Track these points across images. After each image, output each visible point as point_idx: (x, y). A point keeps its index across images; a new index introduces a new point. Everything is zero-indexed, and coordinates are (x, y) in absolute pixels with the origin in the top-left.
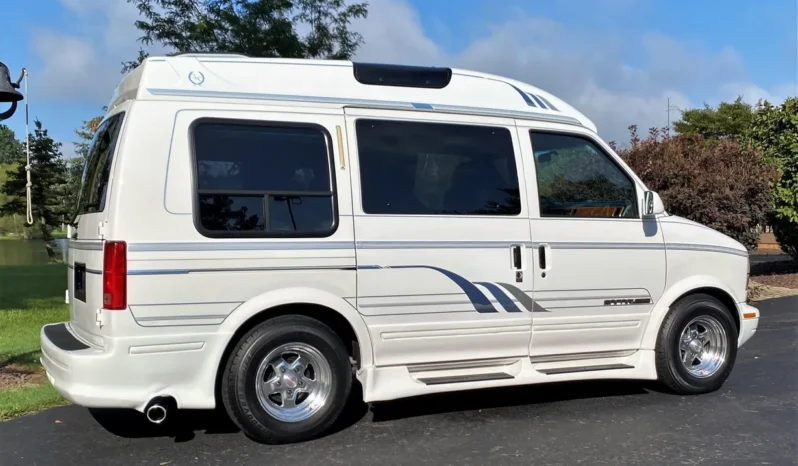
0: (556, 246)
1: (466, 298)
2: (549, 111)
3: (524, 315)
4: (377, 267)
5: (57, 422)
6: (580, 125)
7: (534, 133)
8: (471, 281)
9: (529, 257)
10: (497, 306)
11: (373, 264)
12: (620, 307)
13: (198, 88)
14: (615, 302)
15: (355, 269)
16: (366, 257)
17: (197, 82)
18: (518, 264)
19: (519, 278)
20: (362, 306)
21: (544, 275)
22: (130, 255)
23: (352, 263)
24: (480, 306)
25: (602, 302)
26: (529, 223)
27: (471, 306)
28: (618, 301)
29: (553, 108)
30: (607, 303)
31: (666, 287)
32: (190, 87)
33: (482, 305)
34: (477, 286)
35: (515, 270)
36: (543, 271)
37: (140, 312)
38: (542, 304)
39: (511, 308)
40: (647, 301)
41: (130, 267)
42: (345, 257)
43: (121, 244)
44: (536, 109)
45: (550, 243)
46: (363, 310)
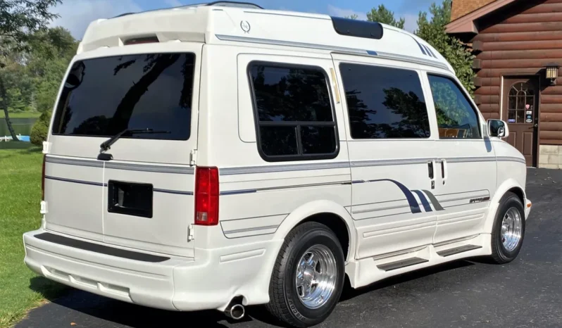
0: (451, 160)
1: (407, 202)
2: (432, 59)
3: (435, 214)
4: (362, 182)
5: (72, 324)
6: (447, 69)
7: (429, 75)
8: (410, 189)
9: (437, 168)
10: (422, 207)
11: (360, 179)
12: (477, 204)
13: (247, 35)
14: (474, 200)
15: (350, 183)
16: (357, 173)
17: (246, 30)
18: (431, 175)
19: (433, 187)
20: (354, 213)
21: (444, 183)
22: (221, 179)
23: (348, 179)
24: (414, 208)
25: (468, 201)
26: (434, 145)
27: (409, 209)
28: (477, 200)
29: (435, 57)
30: (471, 201)
31: (497, 186)
32: (242, 34)
34: (413, 193)
35: (430, 180)
36: (443, 179)
37: (227, 226)
38: (442, 205)
39: (428, 209)
41: (222, 188)
42: (344, 174)
43: (215, 169)
44: (427, 57)
45: (446, 159)
46: (355, 216)
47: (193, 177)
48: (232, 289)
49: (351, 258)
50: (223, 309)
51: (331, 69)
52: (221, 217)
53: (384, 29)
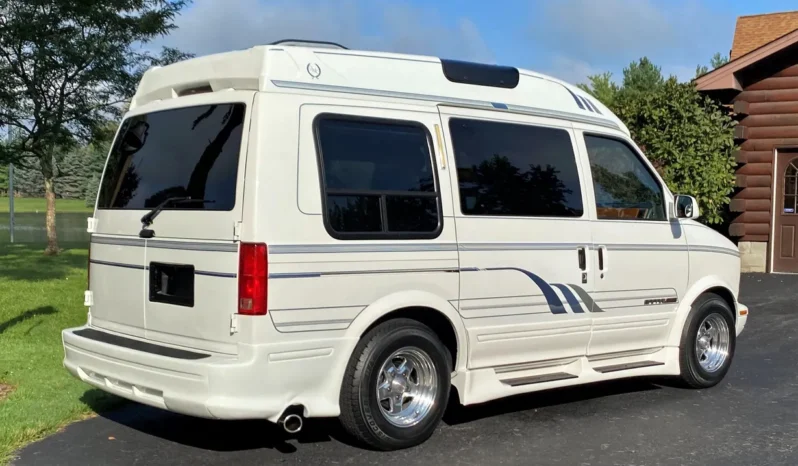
0: (612, 247)
1: (544, 299)
2: (594, 114)
3: (587, 316)
4: (475, 270)
5: (110, 438)
6: (617, 128)
7: (587, 135)
8: (548, 282)
9: (591, 257)
10: (567, 307)
11: (473, 267)
12: (656, 306)
13: (315, 81)
14: (652, 301)
15: (458, 271)
16: (468, 259)
17: (315, 75)
18: (583, 265)
19: (585, 281)
20: (462, 309)
21: (602, 276)
22: (271, 258)
23: (455, 265)
24: (555, 307)
25: (643, 301)
26: (588, 227)
27: (547, 308)
28: (655, 301)
29: (598, 112)
30: (647, 302)
31: (689, 284)
32: (308, 79)
33: (556, 307)
34: (553, 287)
35: (581, 272)
36: (601, 272)
37: (278, 317)
38: (600, 305)
39: (577, 309)
40: (673, 300)
41: (271, 270)
42: (448, 259)
43: (263, 246)
44: (586, 112)
45: (606, 245)
46: (464, 313)
47: (236, 256)
48: (288, 395)
49: (461, 367)
50: (275, 420)
51: (436, 125)
52: (270, 306)
53: (521, 76)
